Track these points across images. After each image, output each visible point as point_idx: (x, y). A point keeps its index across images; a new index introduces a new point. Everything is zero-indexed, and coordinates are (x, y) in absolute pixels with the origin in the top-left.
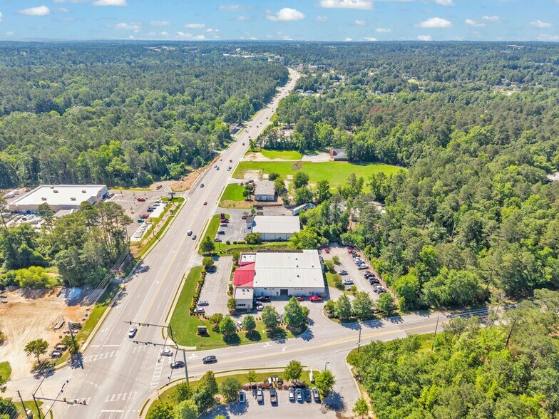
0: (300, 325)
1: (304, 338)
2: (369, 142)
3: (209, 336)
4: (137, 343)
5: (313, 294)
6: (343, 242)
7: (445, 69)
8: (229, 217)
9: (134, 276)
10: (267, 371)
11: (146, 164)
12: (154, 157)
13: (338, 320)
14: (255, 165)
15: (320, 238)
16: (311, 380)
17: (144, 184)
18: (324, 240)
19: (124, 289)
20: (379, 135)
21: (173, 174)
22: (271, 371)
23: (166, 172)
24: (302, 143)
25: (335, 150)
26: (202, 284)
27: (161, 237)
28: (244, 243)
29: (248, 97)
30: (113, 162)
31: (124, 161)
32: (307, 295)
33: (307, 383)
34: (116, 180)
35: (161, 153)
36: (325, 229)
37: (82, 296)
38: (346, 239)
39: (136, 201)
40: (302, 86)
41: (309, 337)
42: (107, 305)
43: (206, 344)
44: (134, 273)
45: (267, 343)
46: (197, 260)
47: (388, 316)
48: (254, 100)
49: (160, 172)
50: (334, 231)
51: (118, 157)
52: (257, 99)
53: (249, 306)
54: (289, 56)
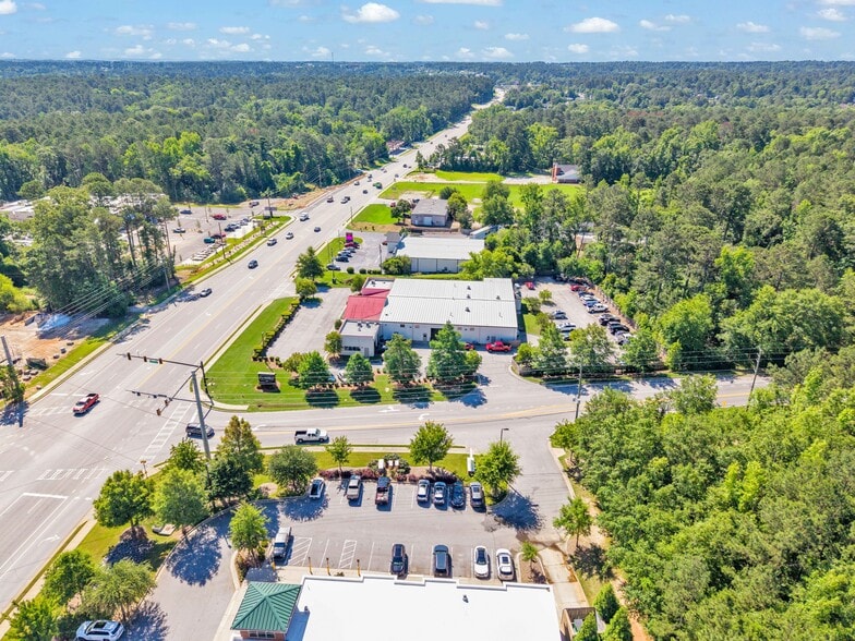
0: (461, 382)
1: (467, 404)
2: (621, 150)
3: (279, 391)
4: (139, 394)
5: (494, 340)
6: (562, 275)
7: (754, 83)
8: (361, 241)
9: (171, 306)
10: (380, 450)
11: (238, 171)
12: (251, 160)
13: (539, 380)
14: (421, 186)
15: (518, 265)
16: (469, 469)
17: (232, 199)
18: (525, 268)
19: (147, 321)
20: (639, 141)
21: (280, 187)
22: (389, 450)
23: (271, 184)
24: (504, 158)
25: (561, 166)
26: (289, 319)
27: (235, 260)
28: (380, 273)
29: (423, 108)
30: (182, 163)
31: (200, 162)
32: (483, 341)
33: (460, 475)
34: (186, 192)
35: (264, 157)
36: (528, 249)
37: (68, 326)
38: (569, 269)
39: (212, 220)
40: (514, 101)
41: (478, 401)
42: (108, 340)
43: (270, 403)
44: (172, 301)
45: (391, 407)
46: (288, 289)
47: (646, 378)
48: (433, 115)
49: (259, 185)
50: (546, 252)
51: (192, 155)
52: (438, 113)
53: (367, 350)
54: (497, 73)
